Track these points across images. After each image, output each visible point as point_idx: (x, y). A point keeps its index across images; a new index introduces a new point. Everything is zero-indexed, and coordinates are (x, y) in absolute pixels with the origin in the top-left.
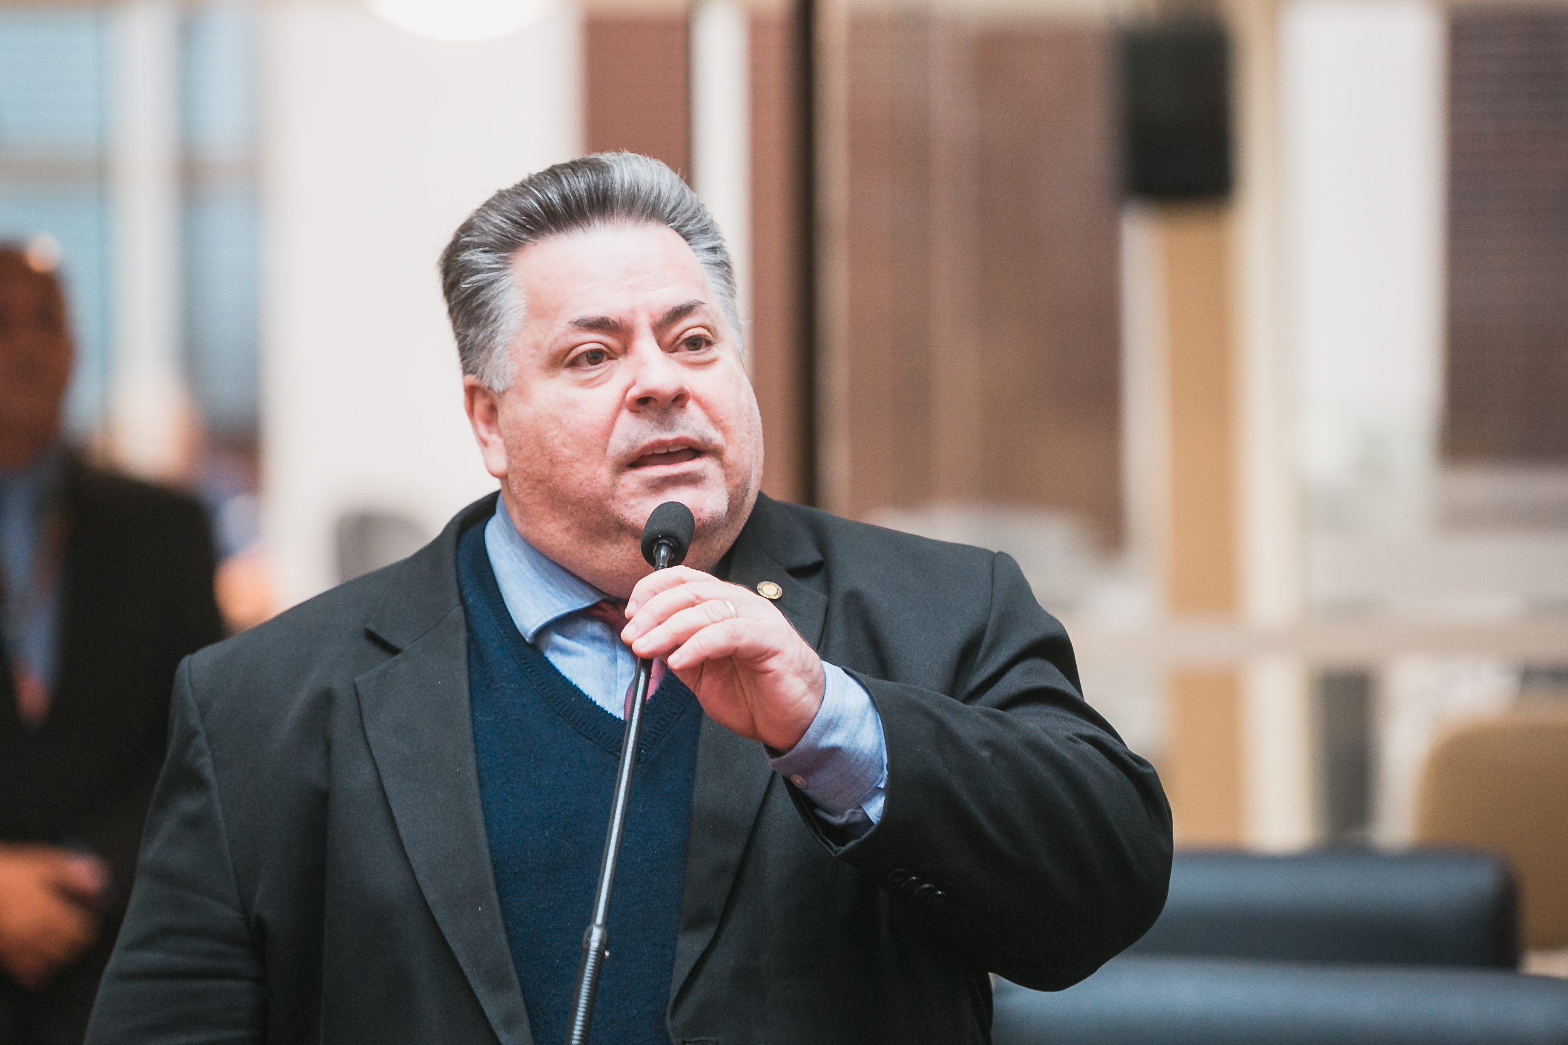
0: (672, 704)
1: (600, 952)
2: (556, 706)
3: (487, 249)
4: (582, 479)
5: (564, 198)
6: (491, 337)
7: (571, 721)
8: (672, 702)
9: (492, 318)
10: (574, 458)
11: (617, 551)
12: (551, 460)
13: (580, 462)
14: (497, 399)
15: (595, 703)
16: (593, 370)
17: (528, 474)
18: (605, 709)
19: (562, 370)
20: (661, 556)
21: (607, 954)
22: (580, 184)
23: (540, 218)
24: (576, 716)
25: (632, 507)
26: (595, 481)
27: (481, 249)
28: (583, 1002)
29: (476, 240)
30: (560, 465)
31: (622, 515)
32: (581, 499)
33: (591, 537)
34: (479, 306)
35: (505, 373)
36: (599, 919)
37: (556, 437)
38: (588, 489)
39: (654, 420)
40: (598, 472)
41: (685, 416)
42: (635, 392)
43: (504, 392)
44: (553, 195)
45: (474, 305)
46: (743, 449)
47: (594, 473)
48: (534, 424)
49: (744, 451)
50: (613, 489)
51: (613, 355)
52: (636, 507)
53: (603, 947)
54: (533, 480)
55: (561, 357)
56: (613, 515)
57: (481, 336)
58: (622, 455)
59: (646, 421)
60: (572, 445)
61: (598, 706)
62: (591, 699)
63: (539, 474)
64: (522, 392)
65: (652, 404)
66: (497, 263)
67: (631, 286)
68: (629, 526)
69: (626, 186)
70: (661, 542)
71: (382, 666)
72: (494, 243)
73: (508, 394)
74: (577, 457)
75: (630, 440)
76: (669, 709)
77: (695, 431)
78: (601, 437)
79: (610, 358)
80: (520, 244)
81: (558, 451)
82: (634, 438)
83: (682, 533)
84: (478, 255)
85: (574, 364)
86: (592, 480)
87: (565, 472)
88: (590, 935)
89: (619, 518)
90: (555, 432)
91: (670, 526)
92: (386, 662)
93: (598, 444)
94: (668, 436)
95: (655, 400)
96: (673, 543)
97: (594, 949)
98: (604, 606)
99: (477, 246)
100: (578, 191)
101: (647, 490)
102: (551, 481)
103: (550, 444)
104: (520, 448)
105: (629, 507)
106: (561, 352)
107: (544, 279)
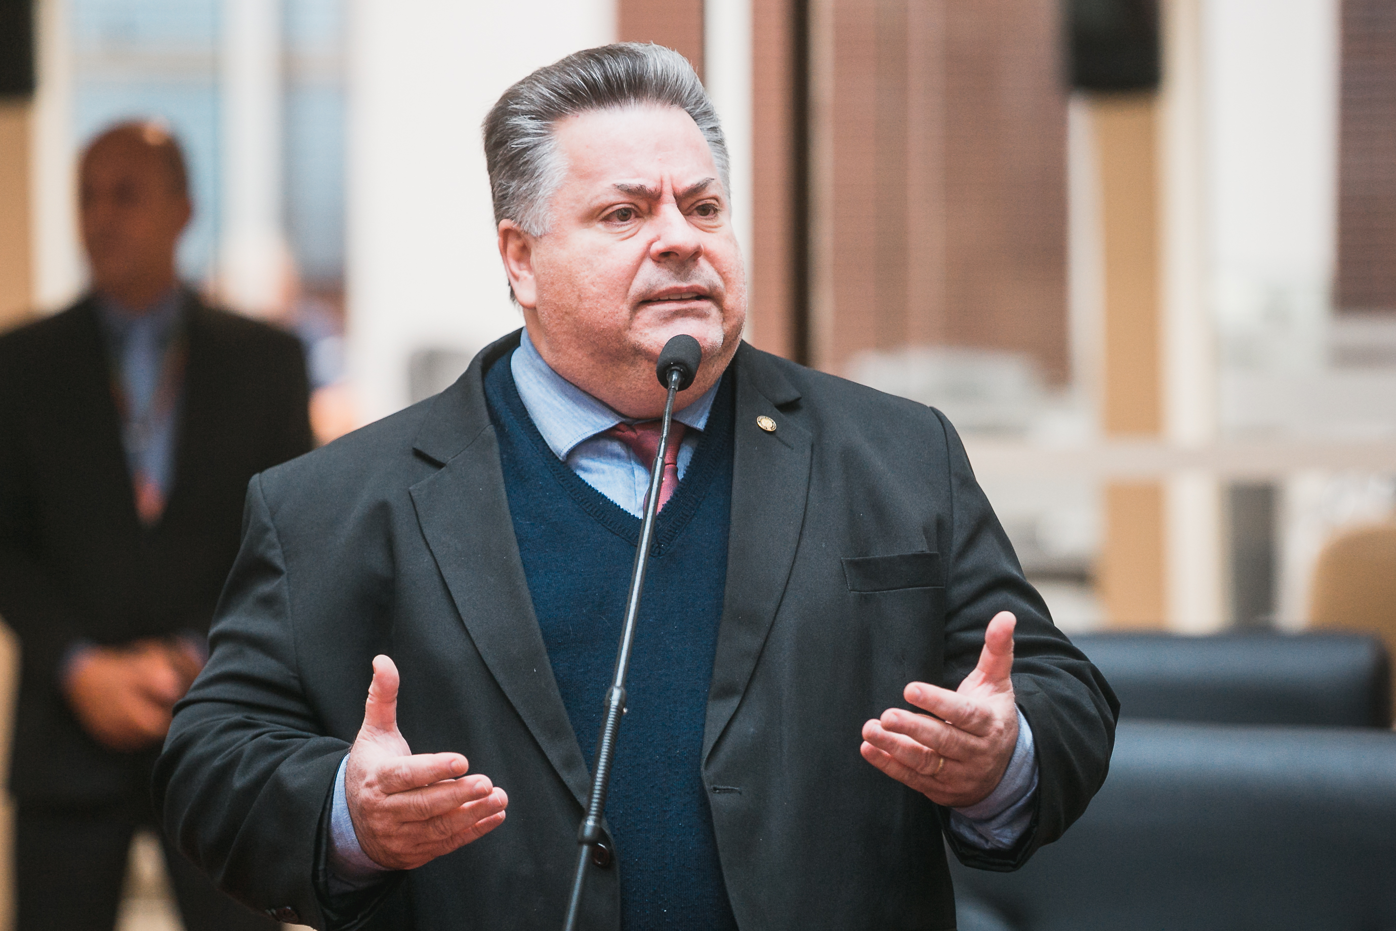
0: (685, 508)
1: (619, 710)
2: (587, 508)
3: (534, 116)
4: (606, 313)
5: (607, 79)
6: (534, 190)
7: (601, 520)
8: (684, 506)
9: (536, 175)
10: (601, 295)
11: (634, 371)
12: (579, 296)
13: (605, 298)
14: (531, 242)
15: (619, 506)
16: (622, 225)
17: (558, 306)
18: (628, 512)
19: (596, 223)
20: (673, 380)
21: (625, 710)
22: (619, 67)
23: (586, 94)
24: (604, 517)
25: (646, 334)
26: (617, 315)
27: (529, 116)
28: (605, 750)
29: (523, 107)
30: (587, 300)
31: (638, 342)
32: (603, 329)
33: (612, 361)
34: (526, 163)
35: (544, 220)
36: (619, 682)
37: (587, 277)
38: (611, 321)
39: (672, 270)
40: (621, 308)
41: (697, 268)
42: (658, 247)
43: (541, 237)
44: (597, 74)
45: (521, 162)
46: (741, 296)
47: (617, 307)
48: (568, 265)
49: (741, 298)
50: (631, 321)
51: (640, 214)
52: (650, 335)
53: (622, 706)
54: (562, 312)
55: (597, 213)
56: (630, 342)
57: (524, 188)
58: (641, 295)
59: (666, 271)
60: (600, 284)
61: (622, 509)
62: (616, 504)
63: (568, 307)
64: (559, 239)
65: (672, 257)
66: (542, 129)
67: (660, 160)
68: (644, 350)
69: (659, 73)
70: (673, 368)
71: (432, 477)
72: (540, 112)
73: (545, 239)
74: (603, 294)
75: (650, 284)
76: (682, 512)
77: (704, 280)
78: (626, 279)
79: (637, 216)
80: (563, 114)
81: (586, 289)
82: (654, 284)
83: (690, 360)
84: (526, 121)
85: (607, 219)
86: (614, 313)
87: (591, 306)
88: (611, 695)
89: (636, 344)
90: (586, 273)
91: (681, 354)
92: (432, 474)
93: (623, 285)
94: (684, 285)
95: (677, 254)
96: (683, 370)
97: (615, 707)
98: (622, 427)
99: (525, 113)
100: (619, 74)
101: (658, 322)
102: (577, 314)
103: (581, 282)
104: (552, 283)
105: (643, 334)
106: (600, 207)
107: (587, 147)
